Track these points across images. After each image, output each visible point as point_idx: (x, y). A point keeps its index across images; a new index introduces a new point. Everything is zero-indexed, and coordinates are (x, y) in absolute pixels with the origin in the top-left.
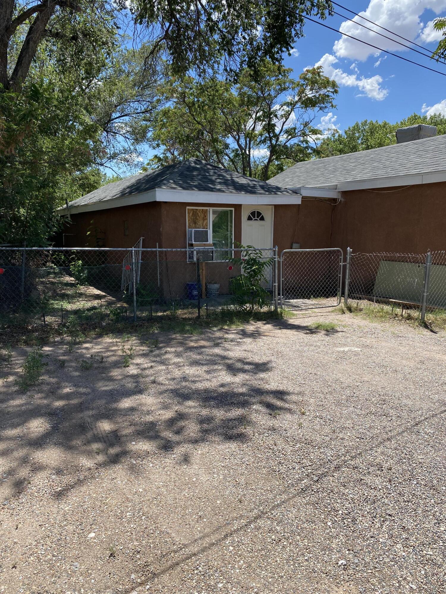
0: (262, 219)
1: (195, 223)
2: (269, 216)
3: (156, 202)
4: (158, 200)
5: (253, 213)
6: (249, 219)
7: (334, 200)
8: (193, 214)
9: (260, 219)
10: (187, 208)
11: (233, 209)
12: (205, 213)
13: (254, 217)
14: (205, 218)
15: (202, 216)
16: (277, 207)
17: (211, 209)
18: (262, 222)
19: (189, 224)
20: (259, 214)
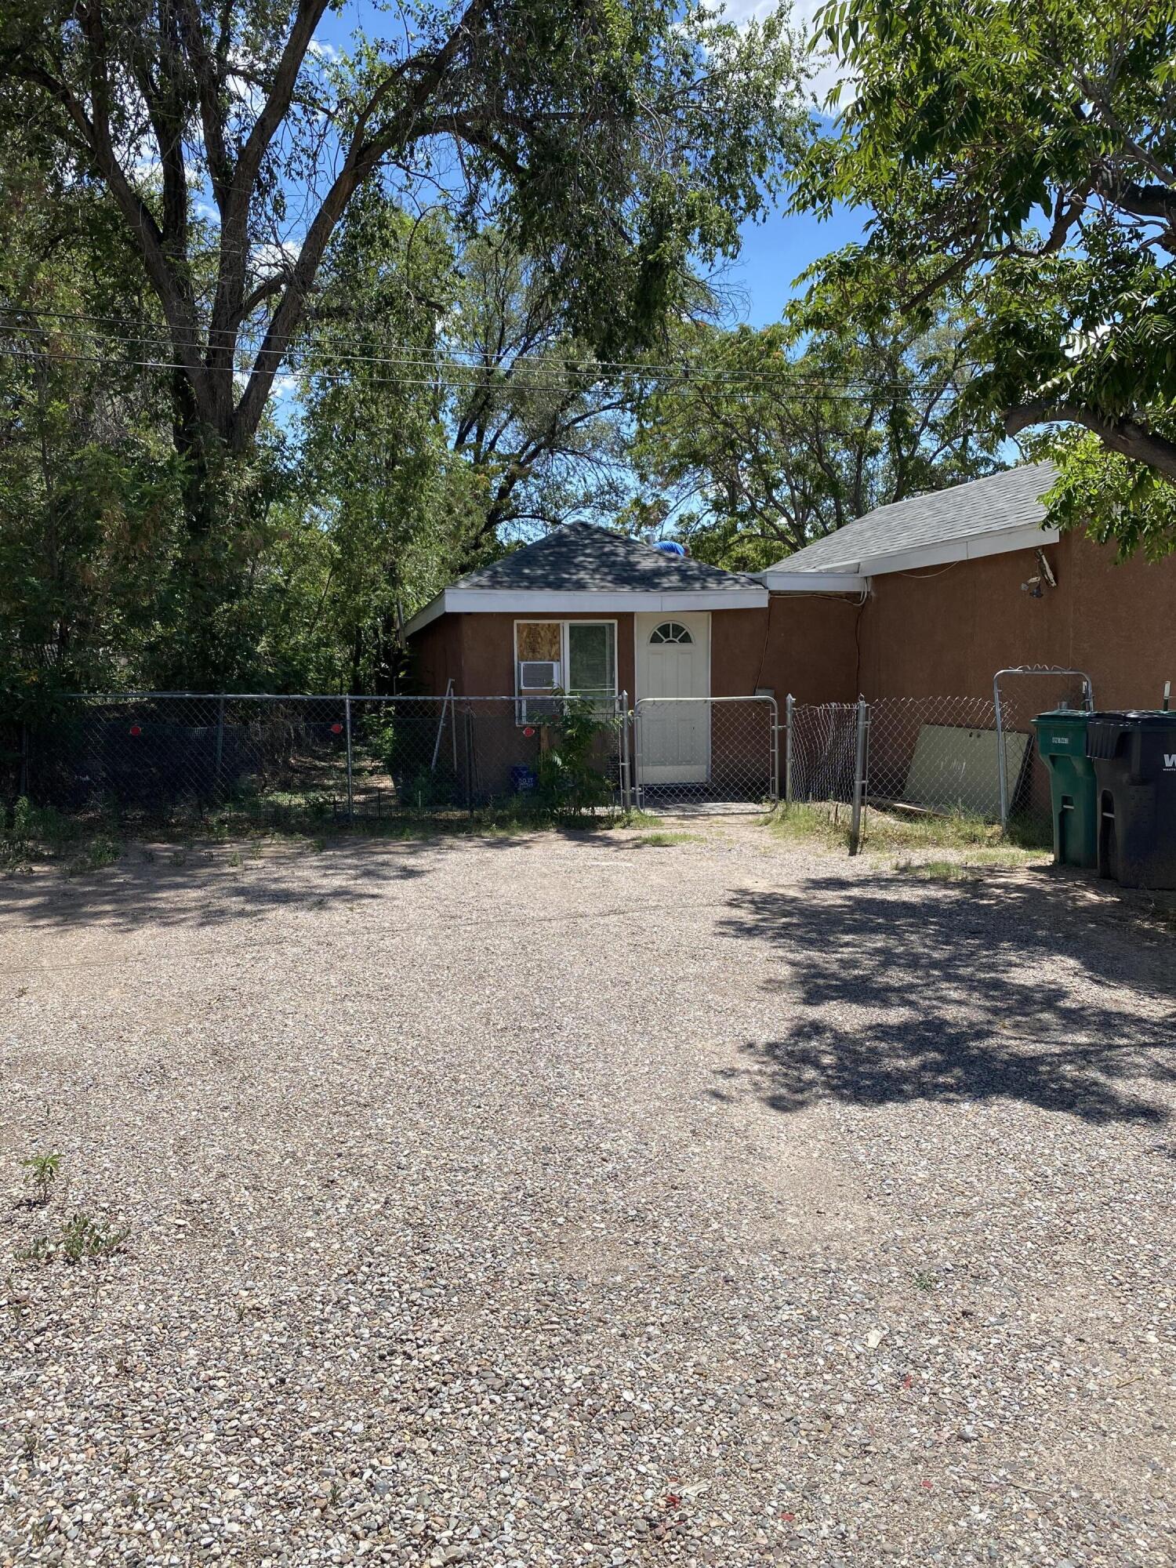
0: (686, 639)
1: (534, 651)
2: (702, 635)
3: (446, 615)
4: (448, 609)
5: (665, 630)
6: (655, 639)
7: (853, 596)
8: (529, 633)
9: (681, 641)
10: (516, 622)
11: (615, 622)
12: (555, 631)
13: (667, 636)
14: (555, 639)
15: (549, 635)
16: (718, 615)
17: (566, 625)
18: (685, 646)
19: (521, 652)
20: (678, 629)
